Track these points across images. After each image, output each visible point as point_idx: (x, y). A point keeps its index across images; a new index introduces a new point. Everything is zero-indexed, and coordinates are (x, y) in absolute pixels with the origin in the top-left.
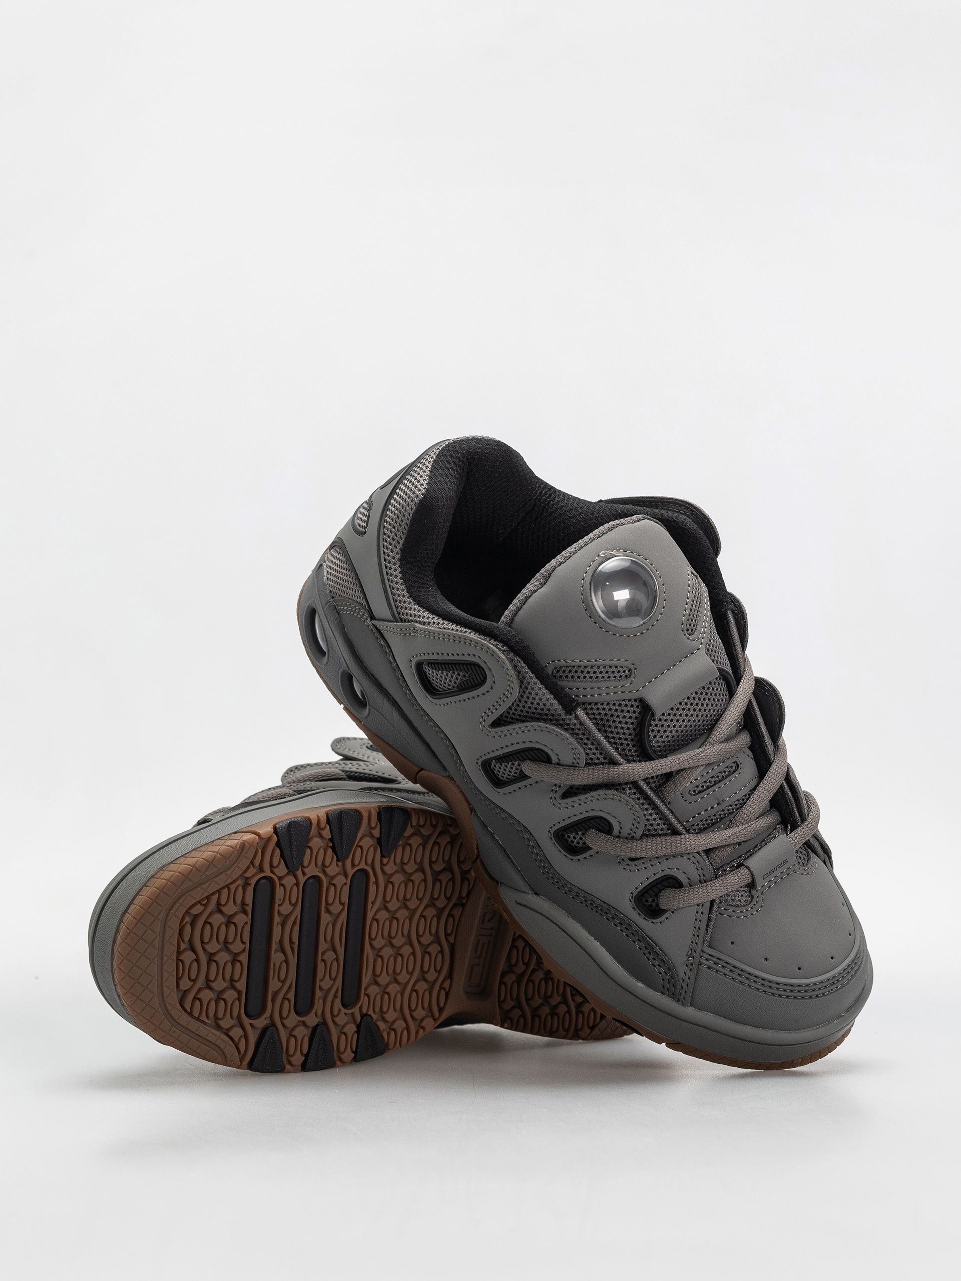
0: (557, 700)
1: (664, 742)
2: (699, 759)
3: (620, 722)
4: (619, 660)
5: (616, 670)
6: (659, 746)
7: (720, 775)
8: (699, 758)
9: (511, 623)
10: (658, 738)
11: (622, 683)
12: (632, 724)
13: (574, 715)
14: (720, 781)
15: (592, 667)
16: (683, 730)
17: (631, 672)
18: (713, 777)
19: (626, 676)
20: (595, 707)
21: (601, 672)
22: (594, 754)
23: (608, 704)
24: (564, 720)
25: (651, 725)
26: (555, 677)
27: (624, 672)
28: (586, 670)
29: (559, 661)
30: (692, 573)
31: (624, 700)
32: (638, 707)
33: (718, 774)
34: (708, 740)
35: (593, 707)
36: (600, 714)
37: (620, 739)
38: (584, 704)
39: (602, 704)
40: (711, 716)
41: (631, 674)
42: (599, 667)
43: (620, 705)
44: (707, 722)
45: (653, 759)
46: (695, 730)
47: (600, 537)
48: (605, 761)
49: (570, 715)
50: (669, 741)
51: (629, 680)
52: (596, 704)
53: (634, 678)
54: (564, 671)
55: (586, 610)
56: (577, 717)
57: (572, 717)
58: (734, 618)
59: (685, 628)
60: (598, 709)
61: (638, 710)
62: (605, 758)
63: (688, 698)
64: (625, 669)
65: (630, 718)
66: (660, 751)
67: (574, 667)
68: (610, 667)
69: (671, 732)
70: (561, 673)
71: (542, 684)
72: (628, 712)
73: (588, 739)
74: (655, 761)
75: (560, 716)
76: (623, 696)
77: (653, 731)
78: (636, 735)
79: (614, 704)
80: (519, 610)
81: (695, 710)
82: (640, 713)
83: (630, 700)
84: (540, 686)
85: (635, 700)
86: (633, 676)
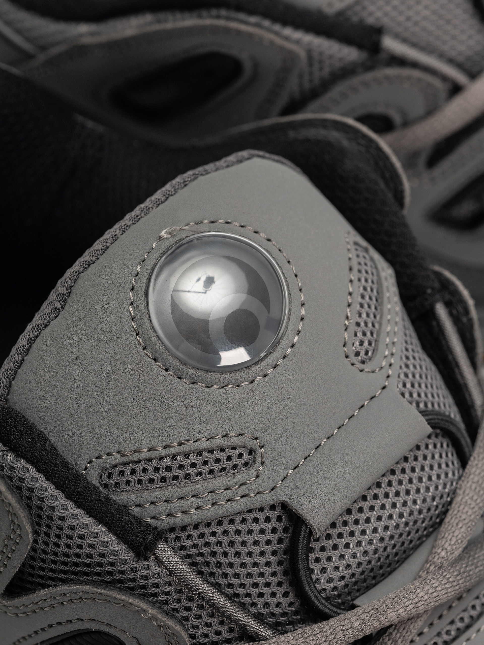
0: (115, 534)
1: (343, 578)
2: (416, 603)
3: (250, 554)
4: (225, 436)
5: (223, 456)
6: (335, 588)
7: (466, 616)
8: (416, 600)
9: (8, 395)
10: (330, 573)
11: (240, 477)
12: (274, 553)
13: (153, 558)
14: (468, 627)
15: (174, 457)
16: (376, 549)
17: (255, 453)
18: (452, 622)
19: (246, 464)
20: (195, 533)
21: (193, 465)
22: (209, 625)
23: (220, 523)
24: (134, 570)
25: (312, 550)
26: (106, 486)
27: (240, 456)
28: (163, 465)
29: (108, 454)
30: (356, 244)
31: (250, 511)
32: (279, 519)
33: (461, 615)
34: (430, 558)
35: (192, 533)
36: (207, 544)
37: (256, 585)
38: (172, 530)
39: (208, 525)
40: (429, 510)
41: (255, 458)
42: (187, 456)
43: (244, 521)
44: (423, 522)
45: (325, 617)
46: (403, 543)
47: (162, 202)
48: (232, 635)
49: (146, 559)
50: (353, 575)
51: (253, 471)
52: (196, 526)
53: (262, 464)
54: (122, 473)
55: (145, 348)
56: (159, 562)
57: (151, 563)
58: (451, 314)
59: (351, 350)
60: (202, 535)
61: (280, 526)
62: (231, 630)
63: (379, 485)
64: (241, 450)
65: (268, 542)
66: (339, 596)
67: (139, 462)
68: (211, 451)
69: (354, 556)
70: (116, 478)
71: (79, 507)
72: (262, 532)
73: (190, 599)
74: (331, 621)
75: (127, 563)
76: (245, 504)
77: (317, 560)
78: (285, 573)
79: (232, 522)
80: (19, 367)
81: (394, 505)
82: (285, 530)
83: (261, 509)
84: (75, 512)
85: (273, 508)
86: (259, 461)
